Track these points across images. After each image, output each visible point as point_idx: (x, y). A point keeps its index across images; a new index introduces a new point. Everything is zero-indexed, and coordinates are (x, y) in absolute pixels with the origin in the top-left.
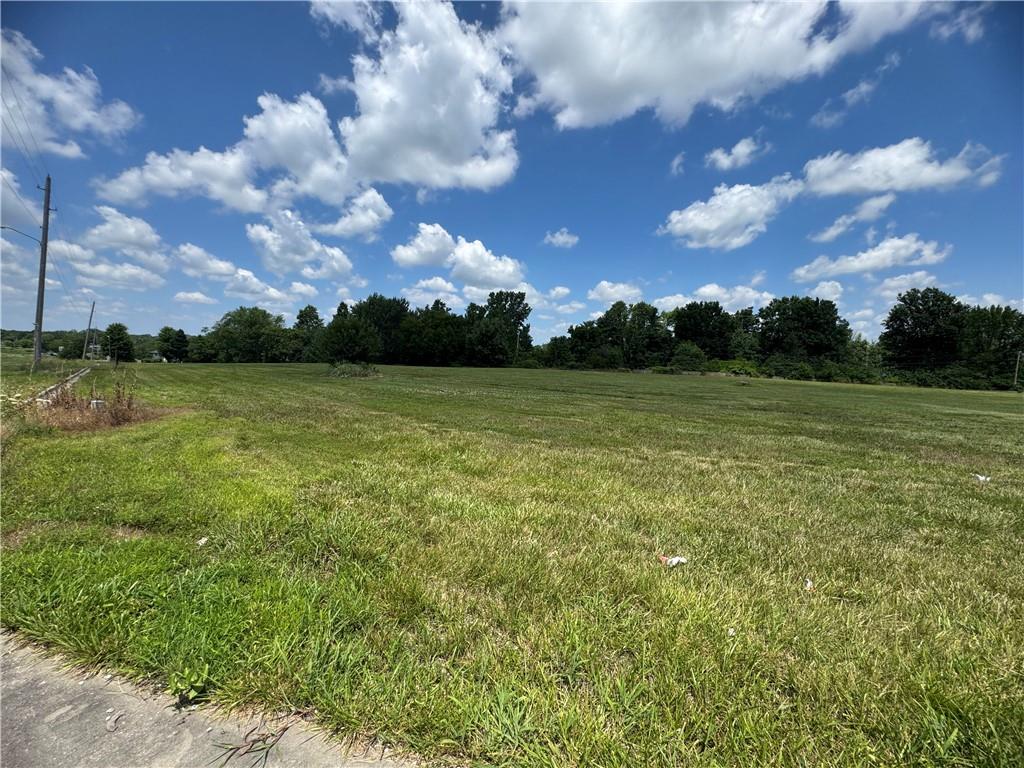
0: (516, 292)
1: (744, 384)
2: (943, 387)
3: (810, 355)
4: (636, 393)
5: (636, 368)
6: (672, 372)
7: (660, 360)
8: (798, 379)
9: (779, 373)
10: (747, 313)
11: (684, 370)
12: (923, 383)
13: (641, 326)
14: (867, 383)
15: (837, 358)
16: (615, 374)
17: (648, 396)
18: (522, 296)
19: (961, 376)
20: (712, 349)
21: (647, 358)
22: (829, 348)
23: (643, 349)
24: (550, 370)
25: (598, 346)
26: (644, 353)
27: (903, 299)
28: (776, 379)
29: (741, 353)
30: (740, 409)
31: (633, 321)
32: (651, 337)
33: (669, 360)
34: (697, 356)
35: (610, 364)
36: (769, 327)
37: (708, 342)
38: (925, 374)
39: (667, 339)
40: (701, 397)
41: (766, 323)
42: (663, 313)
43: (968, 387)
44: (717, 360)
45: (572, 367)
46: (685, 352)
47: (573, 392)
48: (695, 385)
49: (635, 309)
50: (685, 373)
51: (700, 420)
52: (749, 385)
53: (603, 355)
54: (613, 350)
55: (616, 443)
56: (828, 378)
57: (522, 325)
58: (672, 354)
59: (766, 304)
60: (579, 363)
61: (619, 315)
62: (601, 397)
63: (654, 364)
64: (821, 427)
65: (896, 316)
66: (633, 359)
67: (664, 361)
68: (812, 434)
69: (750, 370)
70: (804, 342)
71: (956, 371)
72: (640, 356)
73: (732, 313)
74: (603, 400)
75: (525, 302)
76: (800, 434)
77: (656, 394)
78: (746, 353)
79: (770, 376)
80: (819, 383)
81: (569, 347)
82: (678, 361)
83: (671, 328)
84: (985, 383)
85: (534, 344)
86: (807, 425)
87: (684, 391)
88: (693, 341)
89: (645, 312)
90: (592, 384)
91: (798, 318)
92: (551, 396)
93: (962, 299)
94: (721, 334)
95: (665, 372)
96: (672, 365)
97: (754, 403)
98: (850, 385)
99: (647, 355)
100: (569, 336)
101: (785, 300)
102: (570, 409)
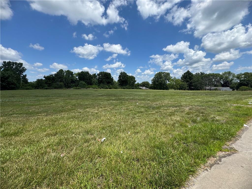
0: (18, 62)
1: (96, 91)
2: (126, 89)
3: (107, 84)
4: (71, 95)
5: (68, 88)
6: (79, 89)
7: (75, 86)
8: (106, 89)
9: (102, 88)
10: (95, 74)
11: (82, 88)
12: (124, 89)
13: (69, 76)
14: (117, 89)
15: (112, 84)
16: (62, 90)
17: (74, 95)
18: (21, 64)
19: (129, 87)
20: (88, 83)
21: (71, 85)
22: (110, 82)
23: (70, 83)
24: (37, 90)
25: (56, 82)
26: (70, 84)
27: (120, 74)
28: (102, 89)
29: (94, 84)
30: (97, 96)
31: (66, 75)
32: (72, 80)
33: (77, 86)
34: (85, 85)
35: (60, 87)
36: (99, 78)
37: (87, 81)
38: (124, 87)
39: (76, 80)
40: (88, 94)
41: (99, 77)
42: (75, 73)
43: (129, 89)
44: (89, 85)
45: (47, 89)
46: (81, 83)
47: (49, 96)
48: (85, 92)
49: (66, 72)
50: (82, 89)
51: (90, 100)
52: (97, 91)
53: (58, 85)
54: (60, 83)
55: (70, 110)
56: (110, 88)
57: (22, 74)
58: (78, 84)
59: (98, 73)
60: (49, 87)
61: (62, 73)
62: (60, 97)
63: (73, 87)
64: (113, 98)
65: (120, 77)
66: (67, 86)
67: (76, 86)
68: (112, 100)
69: (97, 87)
70: (106, 81)
71: (128, 86)
72: (69, 85)
73: (92, 74)
74: (60, 98)
75: (23, 66)
76: (110, 100)
77: (76, 95)
78: (95, 84)
79: (101, 88)
80: (109, 90)
81: (45, 82)
82: (80, 86)
83: (77, 77)
84: (131, 88)
85: (29, 81)
86: (111, 98)
87: (83, 93)
88: (83, 81)
89: (69, 73)
90: (55, 93)
91: (105, 76)
92: (40, 98)
93: (128, 74)
94: (90, 79)
95: (77, 89)
96: (78, 87)
97: (99, 95)
98: (114, 90)
99: (71, 84)
100: (44, 79)
101: (102, 72)
102: (50, 102)
